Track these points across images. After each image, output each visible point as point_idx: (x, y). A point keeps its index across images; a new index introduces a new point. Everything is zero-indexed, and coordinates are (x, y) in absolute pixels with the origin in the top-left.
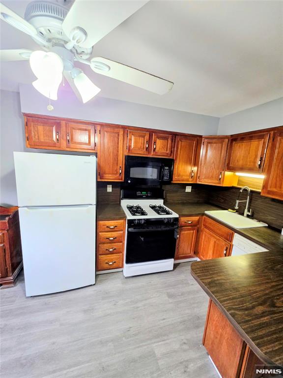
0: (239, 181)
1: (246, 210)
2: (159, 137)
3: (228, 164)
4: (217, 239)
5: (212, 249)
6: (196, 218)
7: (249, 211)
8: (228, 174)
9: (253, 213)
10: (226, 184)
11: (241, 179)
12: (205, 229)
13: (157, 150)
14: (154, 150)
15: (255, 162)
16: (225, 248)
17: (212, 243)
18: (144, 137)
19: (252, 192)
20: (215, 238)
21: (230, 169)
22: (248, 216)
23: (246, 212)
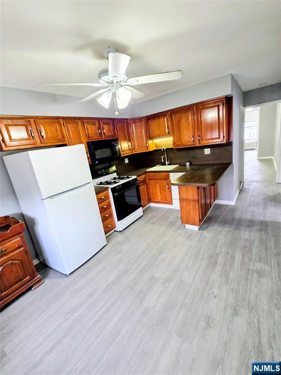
0: (156, 145)
1: (166, 161)
2: (104, 123)
3: (149, 136)
4: (160, 183)
5: (159, 190)
6: (144, 176)
7: (168, 162)
8: (150, 142)
9: (170, 162)
10: (151, 149)
11: (157, 144)
12: (151, 181)
13: (106, 134)
14: (104, 134)
15: (165, 131)
16: (167, 184)
17: (158, 187)
18: (95, 124)
19: (166, 149)
20: (158, 183)
21: (151, 138)
22: (168, 164)
23: (167, 163)
